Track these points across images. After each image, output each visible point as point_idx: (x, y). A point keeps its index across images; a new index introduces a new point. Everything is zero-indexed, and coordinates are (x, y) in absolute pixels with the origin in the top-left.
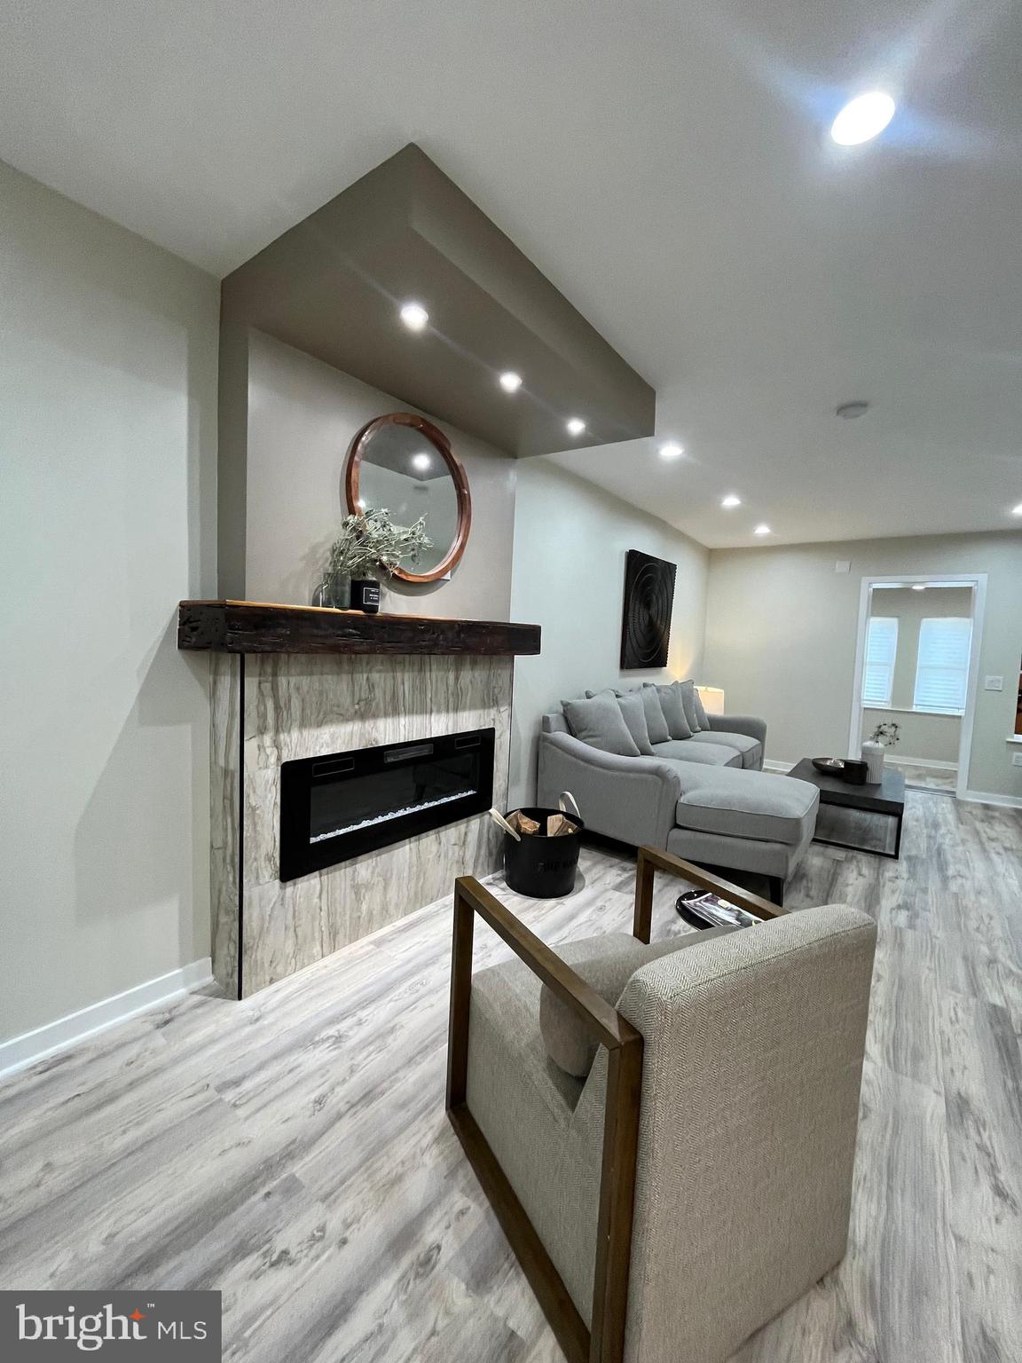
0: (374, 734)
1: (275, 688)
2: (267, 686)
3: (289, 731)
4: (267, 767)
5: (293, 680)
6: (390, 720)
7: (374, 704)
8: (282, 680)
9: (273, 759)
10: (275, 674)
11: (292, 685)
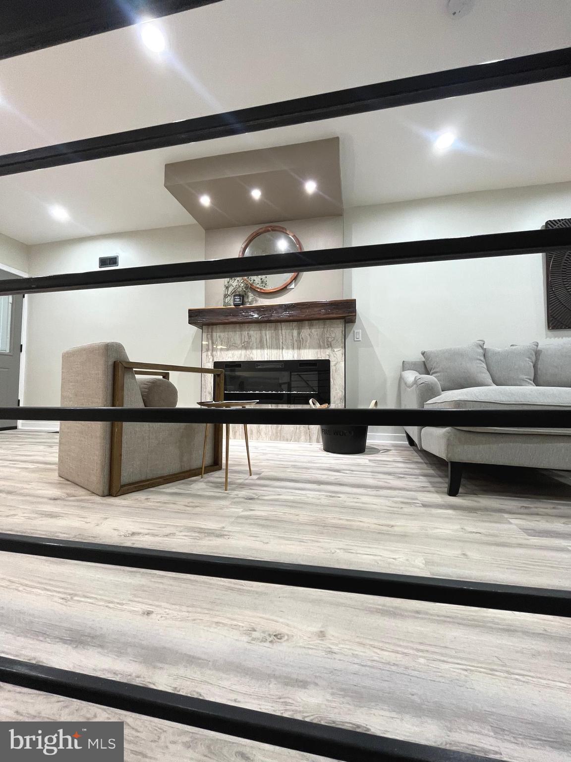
0: (251, 355)
1: (212, 336)
2: (209, 336)
3: (216, 351)
4: (209, 362)
5: (218, 334)
6: (259, 351)
7: (251, 343)
8: (214, 334)
9: (211, 360)
10: (212, 332)
11: (218, 336)
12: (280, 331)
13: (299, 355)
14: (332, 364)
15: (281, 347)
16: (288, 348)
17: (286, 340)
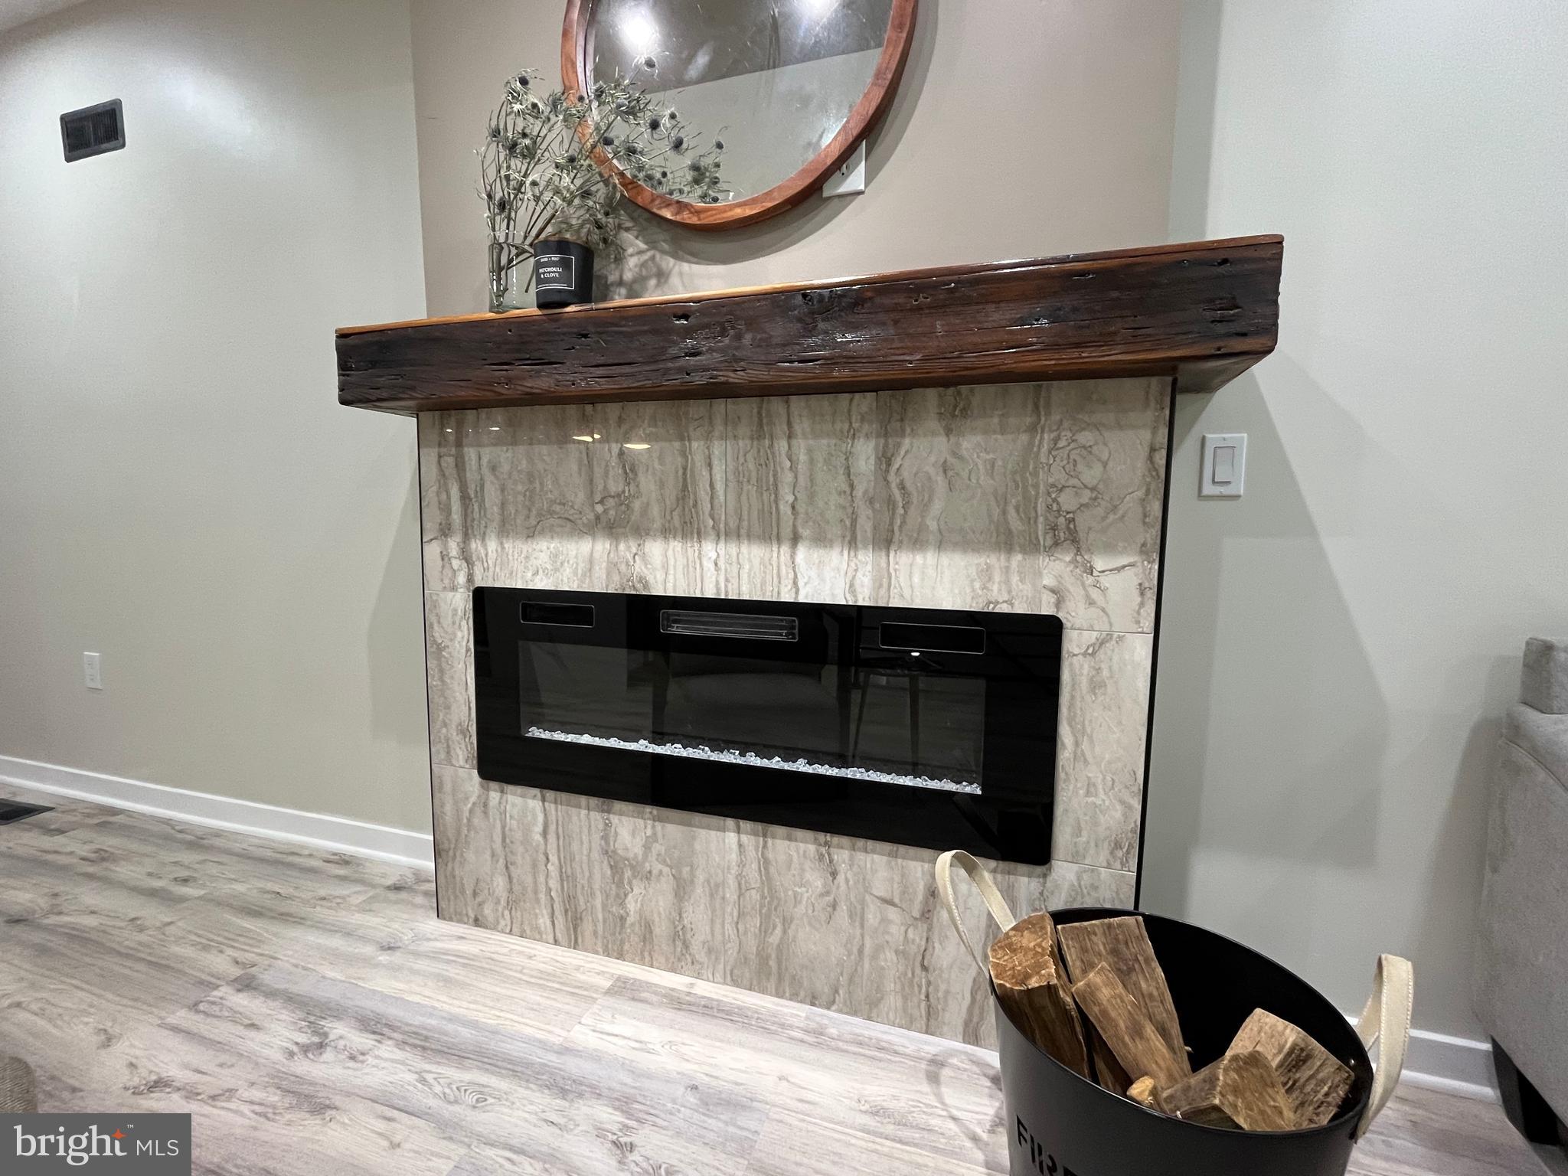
0: (639, 567)
1: (460, 465)
2: (449, 462)
3: (483, 540)
4: (454, 589)
5: (487, 453)
6: (676, 546)
7: (637, 505)
8: (470, 453)
9: (461, 579)
10: (459, 444)
11: (485, 461)
12: (782, 445)
13: (883, 579)
14: (1073, 643)
15: (787, 531)
16: (821, 540)
17: (812, 497)
